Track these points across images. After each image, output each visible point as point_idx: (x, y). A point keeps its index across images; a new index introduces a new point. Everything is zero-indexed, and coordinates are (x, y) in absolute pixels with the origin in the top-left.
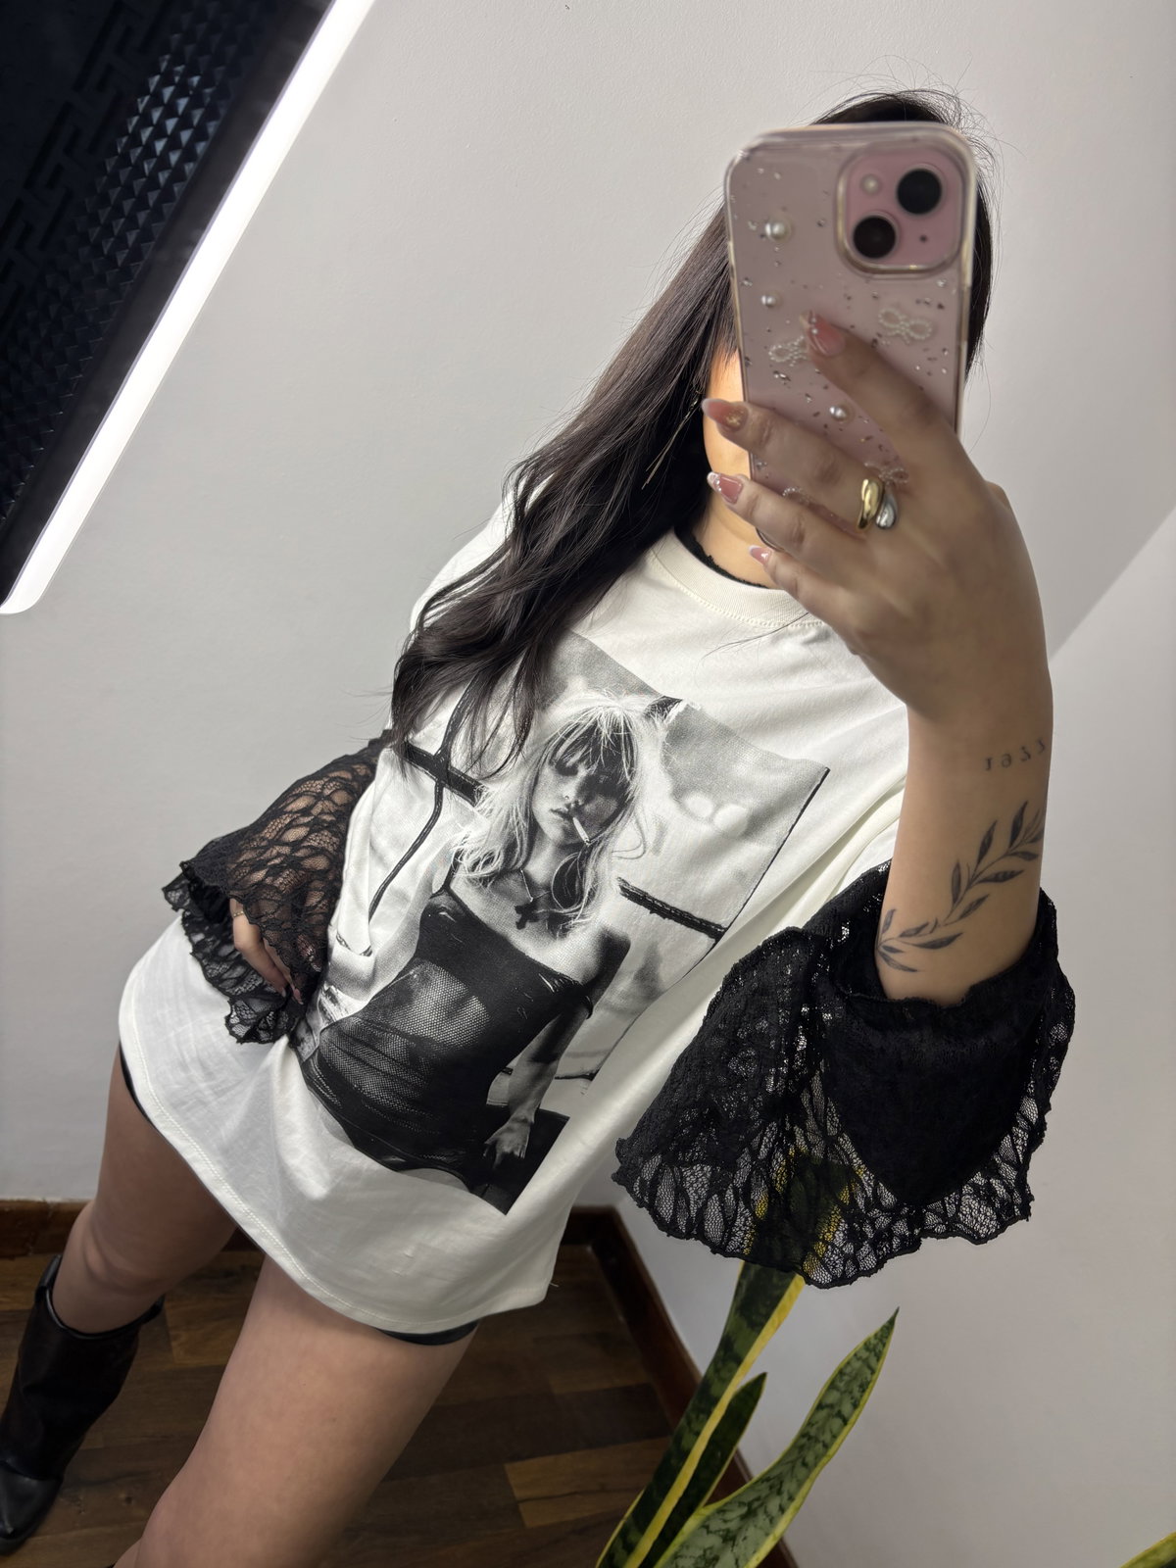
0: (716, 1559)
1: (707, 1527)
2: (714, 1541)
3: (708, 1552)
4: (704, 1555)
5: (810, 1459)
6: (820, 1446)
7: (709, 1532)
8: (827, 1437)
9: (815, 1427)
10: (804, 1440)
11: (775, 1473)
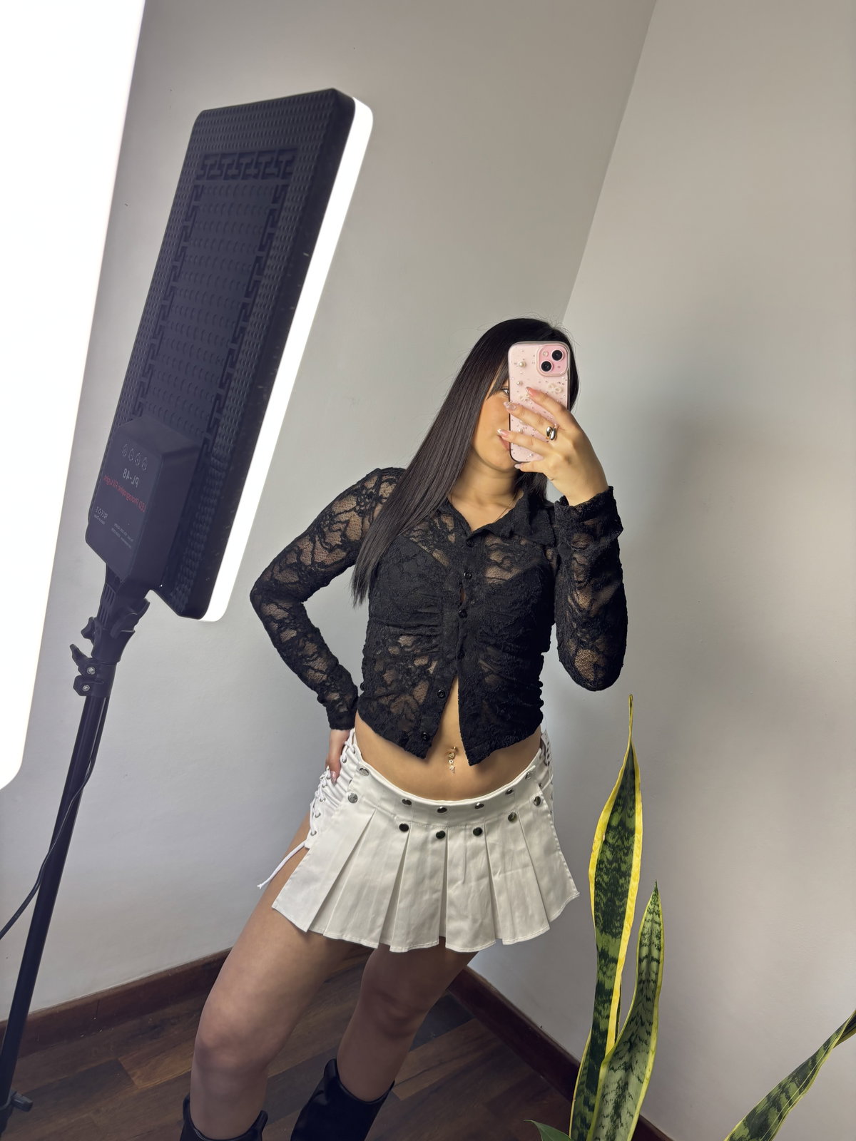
0: (626, 1084)
1: (613, 1068)
2: (619, 1074)
3: (620, 1082)
4: (619, 1085)
5: (650, 995)
6: (652, 984)
7: (615, 1071)
8: (653, 976)
9: (644, 974)
10: (642, 984)
11: (635, 1014)
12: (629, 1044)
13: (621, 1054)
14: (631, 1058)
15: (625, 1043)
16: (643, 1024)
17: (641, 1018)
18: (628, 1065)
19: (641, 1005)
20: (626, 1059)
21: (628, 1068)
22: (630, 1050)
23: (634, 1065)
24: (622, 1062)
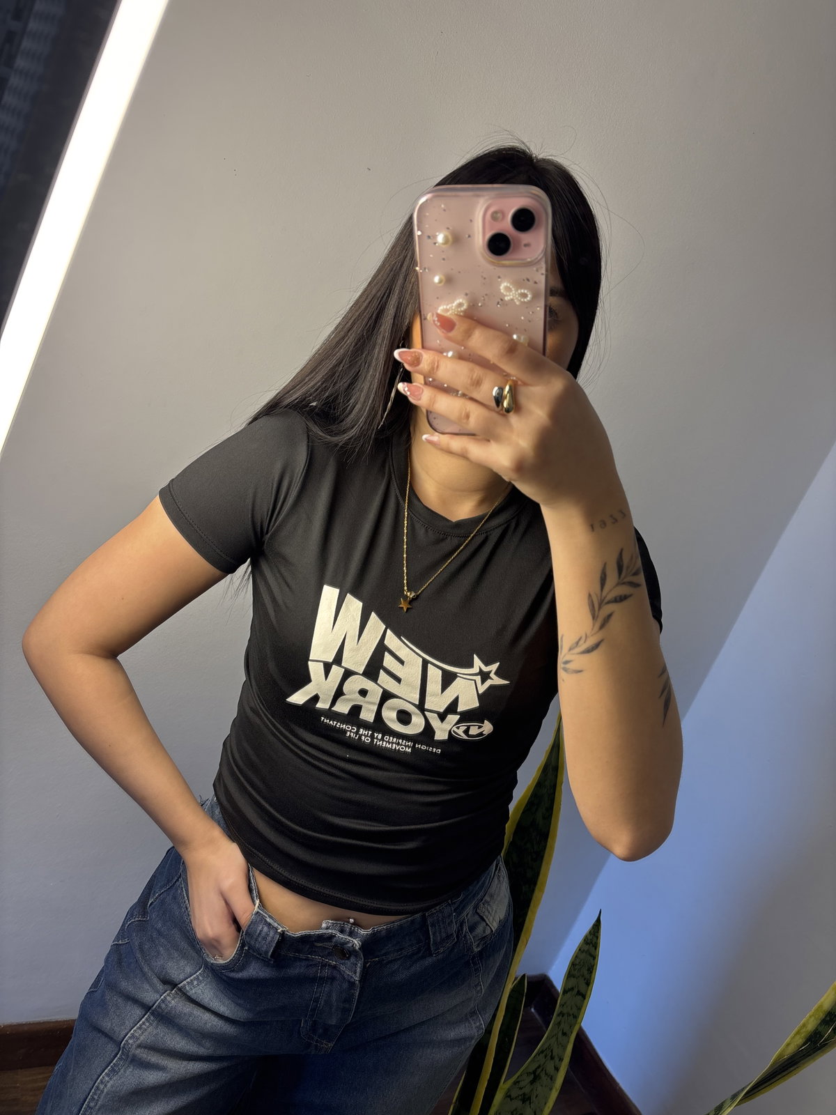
1: (509, 1097)
2: (518, 1104)
5: (566, 1029)
6: (572, 1017)
9: (565, 1006)
10: (559, 1018)
11: (546, 1046)
12: (532, 1076)
13: (522, 1084)
14: (532, 1089)
15: (529, 1074)
16: (552, 1058)
17: (552, 1051)
18: (527, 1097)
19: (554, 1039)
20: (527, 1090)
21: (526, 1099)
22: (532, 1082)
23: (533, 1098)
24: (521, 1092)
